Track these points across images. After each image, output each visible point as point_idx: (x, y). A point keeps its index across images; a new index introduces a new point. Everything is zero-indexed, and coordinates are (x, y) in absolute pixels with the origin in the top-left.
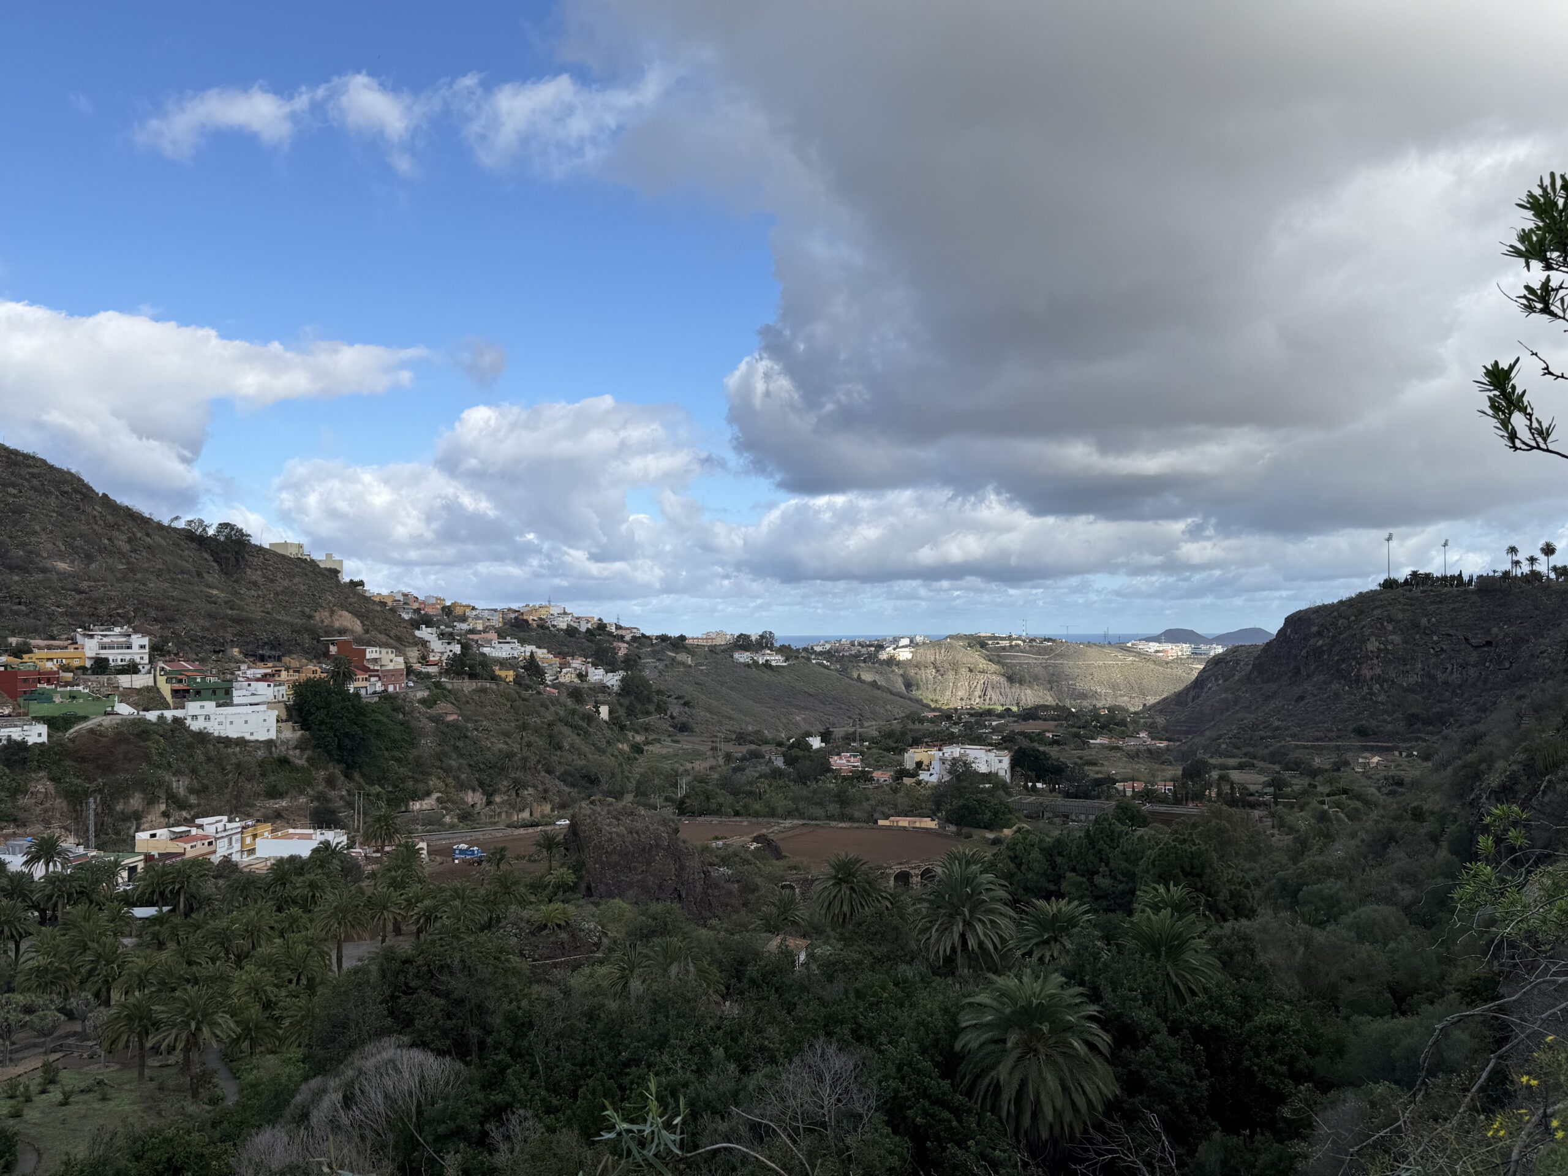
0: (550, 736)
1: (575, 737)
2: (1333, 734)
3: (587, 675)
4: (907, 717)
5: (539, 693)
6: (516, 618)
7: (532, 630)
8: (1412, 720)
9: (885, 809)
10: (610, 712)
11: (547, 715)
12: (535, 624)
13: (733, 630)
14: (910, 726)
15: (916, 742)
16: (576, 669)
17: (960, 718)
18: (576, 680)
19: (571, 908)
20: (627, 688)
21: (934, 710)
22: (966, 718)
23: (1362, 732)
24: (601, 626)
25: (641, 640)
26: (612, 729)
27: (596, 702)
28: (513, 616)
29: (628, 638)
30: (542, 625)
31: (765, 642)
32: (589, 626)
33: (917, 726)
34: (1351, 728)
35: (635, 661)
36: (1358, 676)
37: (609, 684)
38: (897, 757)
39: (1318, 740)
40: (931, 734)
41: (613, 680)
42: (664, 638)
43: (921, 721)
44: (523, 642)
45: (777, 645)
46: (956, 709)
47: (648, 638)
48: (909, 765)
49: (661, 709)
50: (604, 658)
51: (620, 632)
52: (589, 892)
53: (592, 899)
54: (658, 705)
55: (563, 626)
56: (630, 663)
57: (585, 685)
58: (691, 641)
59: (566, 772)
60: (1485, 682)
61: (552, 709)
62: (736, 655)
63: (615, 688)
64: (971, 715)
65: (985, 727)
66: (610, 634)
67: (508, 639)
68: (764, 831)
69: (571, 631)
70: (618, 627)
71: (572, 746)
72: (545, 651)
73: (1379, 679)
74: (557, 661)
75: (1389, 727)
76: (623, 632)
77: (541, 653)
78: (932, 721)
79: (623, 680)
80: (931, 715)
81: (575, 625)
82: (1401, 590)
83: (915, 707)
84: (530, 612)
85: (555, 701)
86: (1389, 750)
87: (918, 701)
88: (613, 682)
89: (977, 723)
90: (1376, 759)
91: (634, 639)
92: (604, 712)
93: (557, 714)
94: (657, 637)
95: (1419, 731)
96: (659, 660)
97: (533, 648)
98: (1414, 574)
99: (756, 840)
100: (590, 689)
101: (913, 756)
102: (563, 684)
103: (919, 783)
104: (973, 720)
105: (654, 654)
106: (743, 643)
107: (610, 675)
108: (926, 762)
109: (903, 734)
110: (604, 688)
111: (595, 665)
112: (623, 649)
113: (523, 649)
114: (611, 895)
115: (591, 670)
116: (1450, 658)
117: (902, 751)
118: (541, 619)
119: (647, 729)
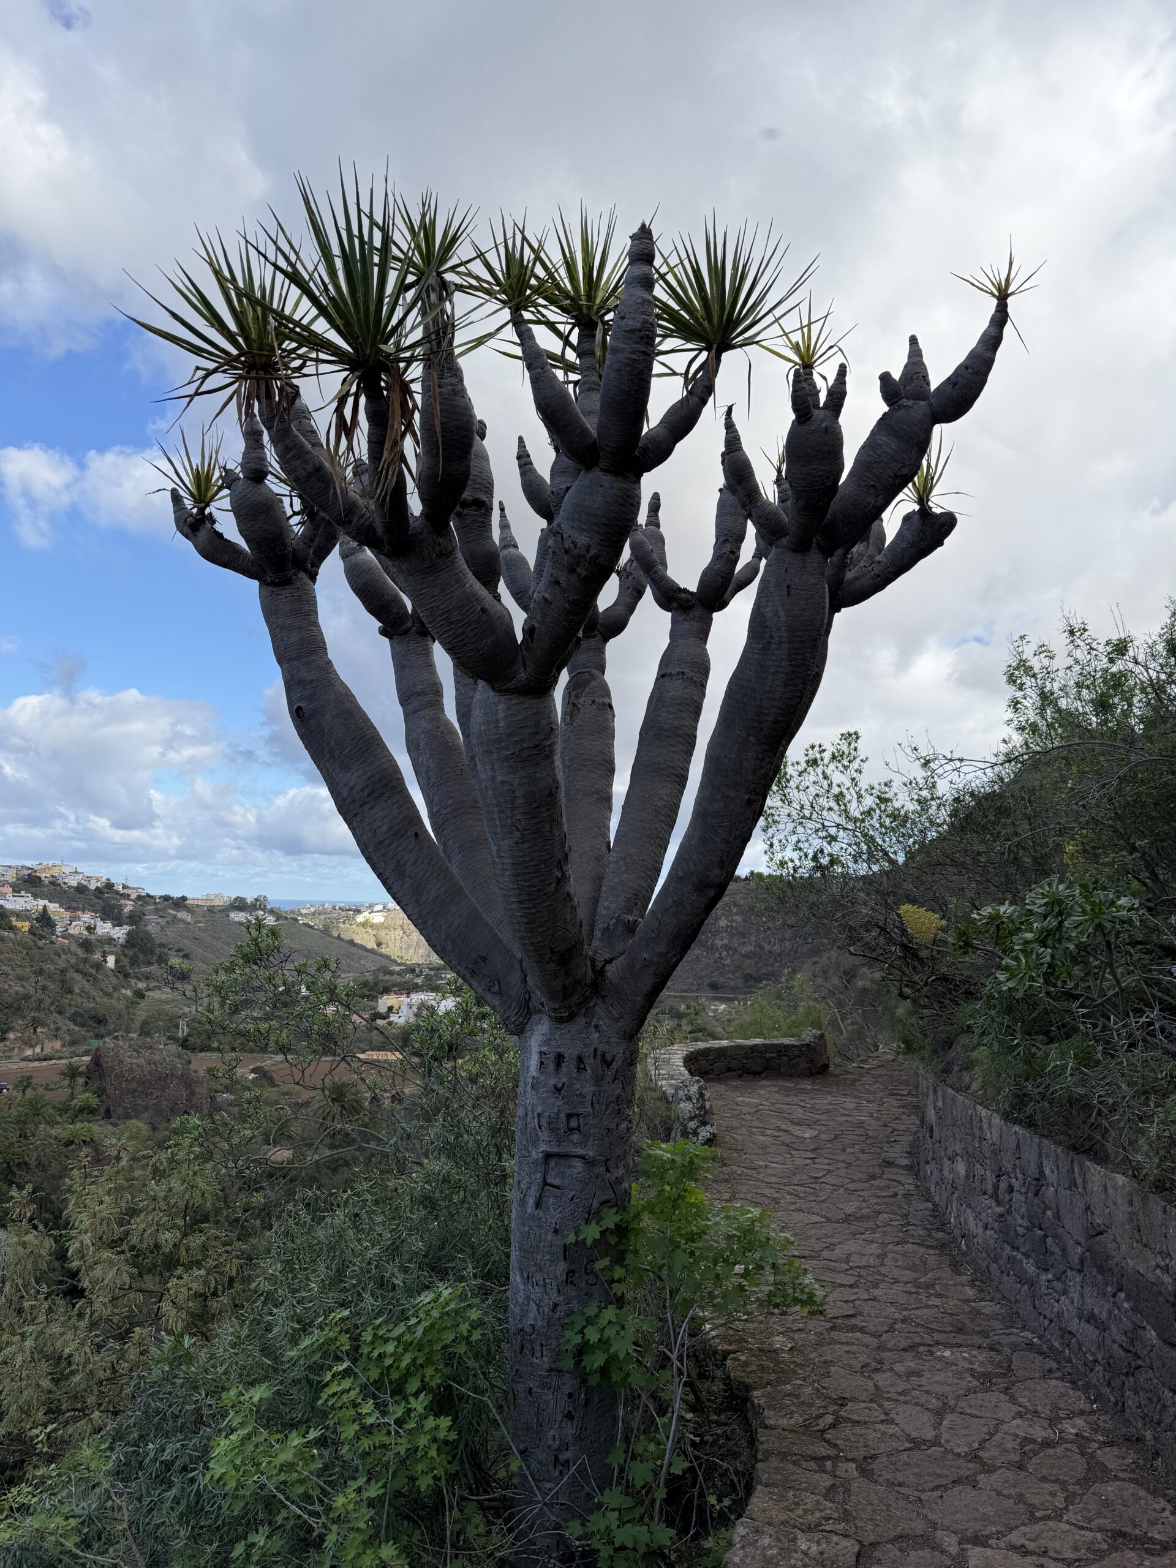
0: (63, 981)
1: (85, 982)
2: (695, 988)
3: (95, 928)
4: (378, 970)
5: (52, 942)
6: (29, 875)
7: (44, 886)
8: (748, 978)
9: (362, 1045)
10: (117, 962)
11: (60, 962)
12: (47, 881)
13: (230, 893)
14: (381, 977)
15: (386, 991)
16: (85, 922)
17: (421, 972)
18: (85, 933)
19: (96, 1128)
20: (131, 941)
21: (400, 965)
22: (426, 971)
23: (714, 987)
24: (109, 886)
25: (145, 899)
26: (117, 977)
27: (104, 952)
28: (27, 872)
29: (133, 896)
30: (54, 883)
31: (258, 904)
32: (99, 884)
33: (387, 977)
34: (706, 983)
35: (140, 917)
36: (713, 944)
37: (115, 937)
38: (372, 1003)
39: (684, 991)
40: (398, 985)
41: (120, 933)
42: (166, 898)
43: (391, 973)
44: (35, 896)
45: (268, 907)
46: (419, 965)
47: (152, 897)
48: (382, 1008)
49: (162, 960)
50: (111, 914)
51: (126, 891)
52: (108, 1114)
53: (111, 1120)
54: (160, 957)
55: (74, 884)
56: (134, 919)
57: (93, 937)
58: (191, 902)
59: (75, 1013)
60: (796, 953)
61: (64, 957)
62: (232, 915)
63: (121, 941)
64: (431, 969)
65: (442, 979)
66: (117, 892)
67: (23, 893)
68: (259, 1064)
69: (81, 889)
70: (125, 887)
71: (82, 990)
72: (57, 905)
73: (726, 947)
74: (68, 914)
75: (732, 983)
76: (129, 892)
77: (53, 907)
78: (398, 973)
79: (128, 934)
80: (397, 969)
81: (85, 883)
82: (743, 884)
83: (385, 962)
84: (44, 870)
85: (67, 951)
86: (731, 1000)
87: (387, 957)
88: (120, 935)
89: (435, 975)
90: (723, 1007)
91: (139, 898)
92: (111, 961)
93: (68, 961)
94: (161, 897)
95: (752, 986)
96: (162, 917)
97: (46, 902)
98: (752, 873)
99: (253, 1071)
100: (97, 940)
101: (385, 1002)
102: (72, 936)
103: (390, 1023)
104: (432, 973)
105: (156, 911)
106: (239, 905)
107: (117, 928)
108: (396, 1007)
109: (376, 984)
110: (110, 941)
111: (103, 920)
112: (128, 907)
113: (35, 903)
114: (128, 1117)
115: (99, 923)
116: (774, 934)
117: (374, 998)
118: (53, 876)
119: (147, 977)
